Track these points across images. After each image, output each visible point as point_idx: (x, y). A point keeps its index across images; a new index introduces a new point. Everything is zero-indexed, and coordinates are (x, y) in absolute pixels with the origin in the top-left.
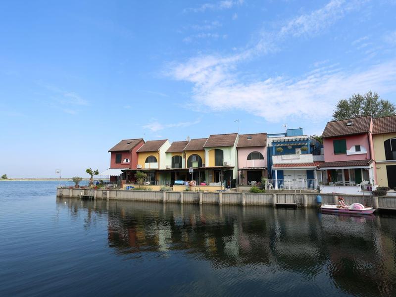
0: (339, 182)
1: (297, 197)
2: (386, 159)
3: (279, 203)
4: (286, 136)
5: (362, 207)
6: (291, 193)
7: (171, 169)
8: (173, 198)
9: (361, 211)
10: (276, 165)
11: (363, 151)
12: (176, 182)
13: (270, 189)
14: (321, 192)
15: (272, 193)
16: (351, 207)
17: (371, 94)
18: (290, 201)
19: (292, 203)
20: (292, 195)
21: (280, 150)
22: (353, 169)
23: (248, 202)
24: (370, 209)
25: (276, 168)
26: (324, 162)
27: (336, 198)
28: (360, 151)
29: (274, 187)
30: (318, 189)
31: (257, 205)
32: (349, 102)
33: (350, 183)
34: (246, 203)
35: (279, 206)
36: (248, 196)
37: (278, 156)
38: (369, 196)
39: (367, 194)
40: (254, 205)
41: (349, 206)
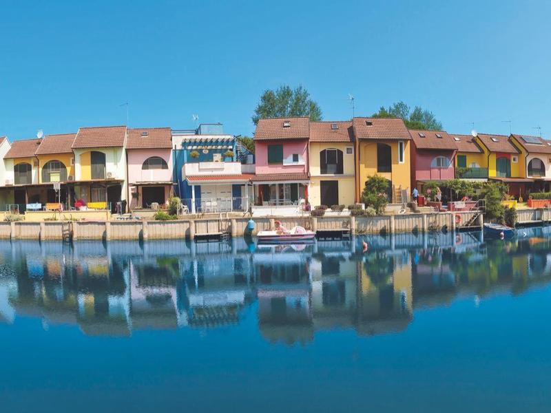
0: (272, 201)
1: (224, 223)
2: (321, 173)
3: (198, 234)
4: (197, 133)
5: (303, 231)
6: (214, 219)
7: (14, 185)
8: (27, 232)
9: (303, 235)
10: (192, 177)
11: (302, 161)
12: (29, 206)
13: (184, 213)
14: (254, 216)
15: (189, 220)
16: (292, 232)
17: (301, 88)
18: (213, 230)
19: (217, 233)
20: (216, 221)
21: (196, 155)
22: (288, 184)
23: (151, 235)
24: (310, 232)
25: (193, 181)
26: (254, 174)
27: (273, 221)
28: (297, 161)
29: (190, 210)
30: (250, 210)
31: (165, 239)
32: (275, 94)
33: (284, 202)
34: (149, 236)
35: (198, 238)
36: (150, 226)
37: (194, 164)
38: (308, 217)
39: (307, 215)
40: (161, 239)
41: (290, 231)
